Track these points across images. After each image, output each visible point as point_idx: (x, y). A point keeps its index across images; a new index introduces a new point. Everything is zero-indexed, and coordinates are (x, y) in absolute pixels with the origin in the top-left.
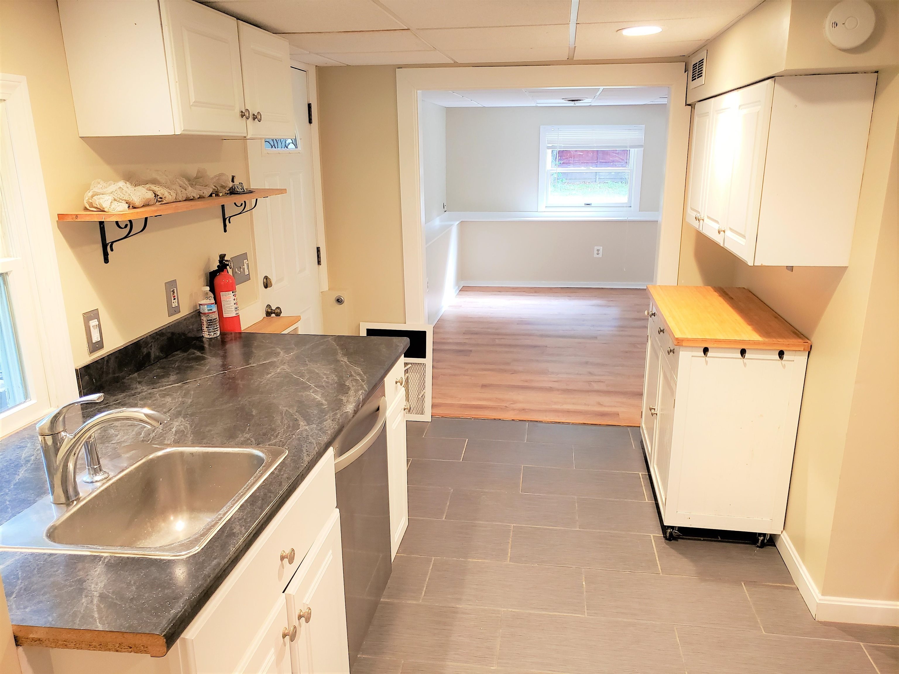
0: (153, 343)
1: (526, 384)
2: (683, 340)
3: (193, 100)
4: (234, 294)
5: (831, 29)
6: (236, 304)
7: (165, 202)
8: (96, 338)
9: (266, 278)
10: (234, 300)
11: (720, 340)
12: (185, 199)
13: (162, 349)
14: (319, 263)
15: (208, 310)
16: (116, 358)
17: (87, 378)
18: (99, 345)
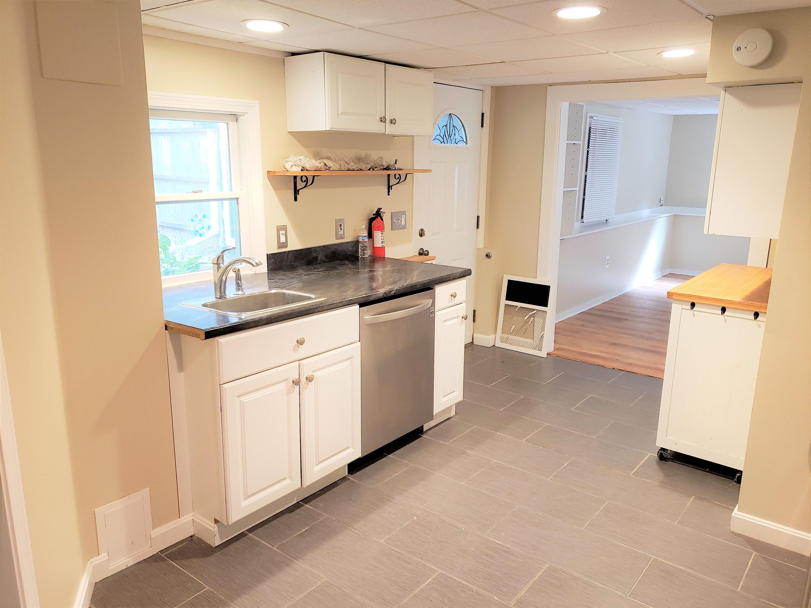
0: (320, 252)
1: (653, 349)
2: (672, 294)
3: (340, 111)
4: (382, 233)
5: (736, 52)
6: (382, 239)
7: (331, 169)
8: (283, 239)
9: (422, 230)
10: (382, 236)
11: (703, 298)
12: (347, 170)
13: (326, 257)
14: (478, 227)
15: (362, 240)
16: (293, 254)
17: (273, 260)
18: (285, 245)
